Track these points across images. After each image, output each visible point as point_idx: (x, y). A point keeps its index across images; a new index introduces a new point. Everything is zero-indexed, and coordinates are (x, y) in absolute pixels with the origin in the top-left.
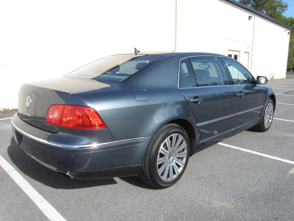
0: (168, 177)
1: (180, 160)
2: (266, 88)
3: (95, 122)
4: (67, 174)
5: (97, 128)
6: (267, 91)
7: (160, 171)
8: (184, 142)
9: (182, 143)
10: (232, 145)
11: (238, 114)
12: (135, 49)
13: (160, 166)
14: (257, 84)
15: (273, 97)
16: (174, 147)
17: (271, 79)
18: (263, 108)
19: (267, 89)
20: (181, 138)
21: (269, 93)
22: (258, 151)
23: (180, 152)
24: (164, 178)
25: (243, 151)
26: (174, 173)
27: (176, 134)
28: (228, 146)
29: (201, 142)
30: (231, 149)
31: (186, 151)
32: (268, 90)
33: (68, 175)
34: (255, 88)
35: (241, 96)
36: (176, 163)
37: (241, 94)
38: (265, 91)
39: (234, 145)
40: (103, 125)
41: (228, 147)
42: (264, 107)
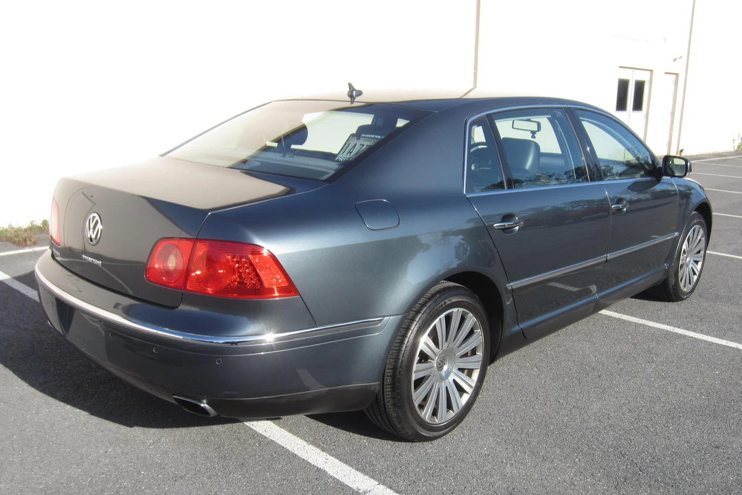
0: (435, 413)
1: (464, 376)
2: (685, 186)
3: (272, 280)
4: (202, 405)
5: (276, 297)
6: (690, 194)
7: (417, 397)
8: (479, 331)
9: (471, 333)
10: (627, 314)
11: (610, 256)
12: (350, 85)
13: (419, 383)
14: (663, 175)
15: (704, 210)
16: (452, 339)
17: (736, 149)
18: (676, 239)
19: (690, 189)
20: (471, 320)
21: (695, 201)
22: (687, 329)
23: (465, 355)
24: (426, 414)
25: (654, 328)
26: (449, 407)
27: (461, 310)
28: (618, 317)
29: (516, 328)
30: (624, 322)
31: (480, 354)
32: (692, 191)
33: (203, 408)
34: (658, 188)
35: (619, 210)
36: (454, 381)
37: (621, 206)
38: (685, 195)
39: (632, 315)
40: (290, 288)
41: (619, 319)
42: (679, 236)
